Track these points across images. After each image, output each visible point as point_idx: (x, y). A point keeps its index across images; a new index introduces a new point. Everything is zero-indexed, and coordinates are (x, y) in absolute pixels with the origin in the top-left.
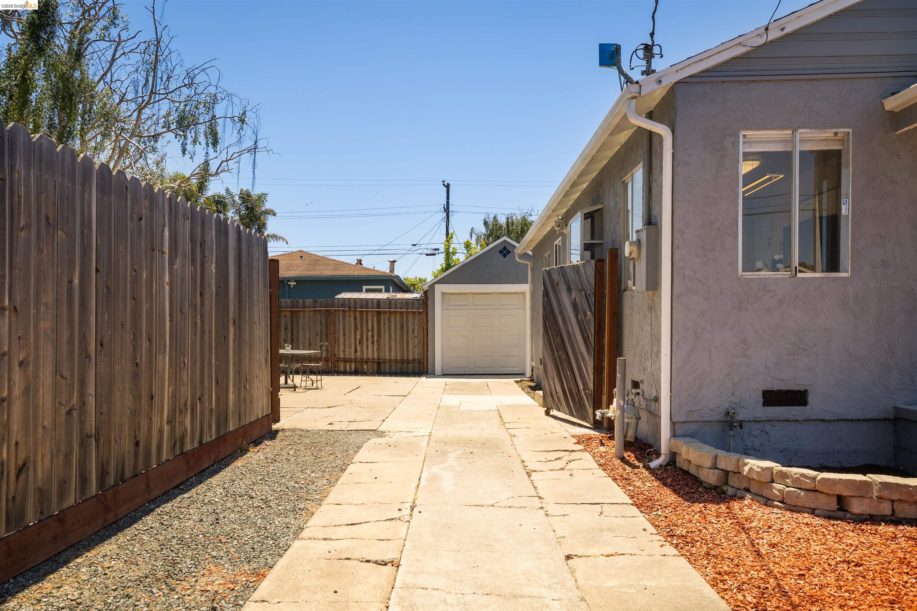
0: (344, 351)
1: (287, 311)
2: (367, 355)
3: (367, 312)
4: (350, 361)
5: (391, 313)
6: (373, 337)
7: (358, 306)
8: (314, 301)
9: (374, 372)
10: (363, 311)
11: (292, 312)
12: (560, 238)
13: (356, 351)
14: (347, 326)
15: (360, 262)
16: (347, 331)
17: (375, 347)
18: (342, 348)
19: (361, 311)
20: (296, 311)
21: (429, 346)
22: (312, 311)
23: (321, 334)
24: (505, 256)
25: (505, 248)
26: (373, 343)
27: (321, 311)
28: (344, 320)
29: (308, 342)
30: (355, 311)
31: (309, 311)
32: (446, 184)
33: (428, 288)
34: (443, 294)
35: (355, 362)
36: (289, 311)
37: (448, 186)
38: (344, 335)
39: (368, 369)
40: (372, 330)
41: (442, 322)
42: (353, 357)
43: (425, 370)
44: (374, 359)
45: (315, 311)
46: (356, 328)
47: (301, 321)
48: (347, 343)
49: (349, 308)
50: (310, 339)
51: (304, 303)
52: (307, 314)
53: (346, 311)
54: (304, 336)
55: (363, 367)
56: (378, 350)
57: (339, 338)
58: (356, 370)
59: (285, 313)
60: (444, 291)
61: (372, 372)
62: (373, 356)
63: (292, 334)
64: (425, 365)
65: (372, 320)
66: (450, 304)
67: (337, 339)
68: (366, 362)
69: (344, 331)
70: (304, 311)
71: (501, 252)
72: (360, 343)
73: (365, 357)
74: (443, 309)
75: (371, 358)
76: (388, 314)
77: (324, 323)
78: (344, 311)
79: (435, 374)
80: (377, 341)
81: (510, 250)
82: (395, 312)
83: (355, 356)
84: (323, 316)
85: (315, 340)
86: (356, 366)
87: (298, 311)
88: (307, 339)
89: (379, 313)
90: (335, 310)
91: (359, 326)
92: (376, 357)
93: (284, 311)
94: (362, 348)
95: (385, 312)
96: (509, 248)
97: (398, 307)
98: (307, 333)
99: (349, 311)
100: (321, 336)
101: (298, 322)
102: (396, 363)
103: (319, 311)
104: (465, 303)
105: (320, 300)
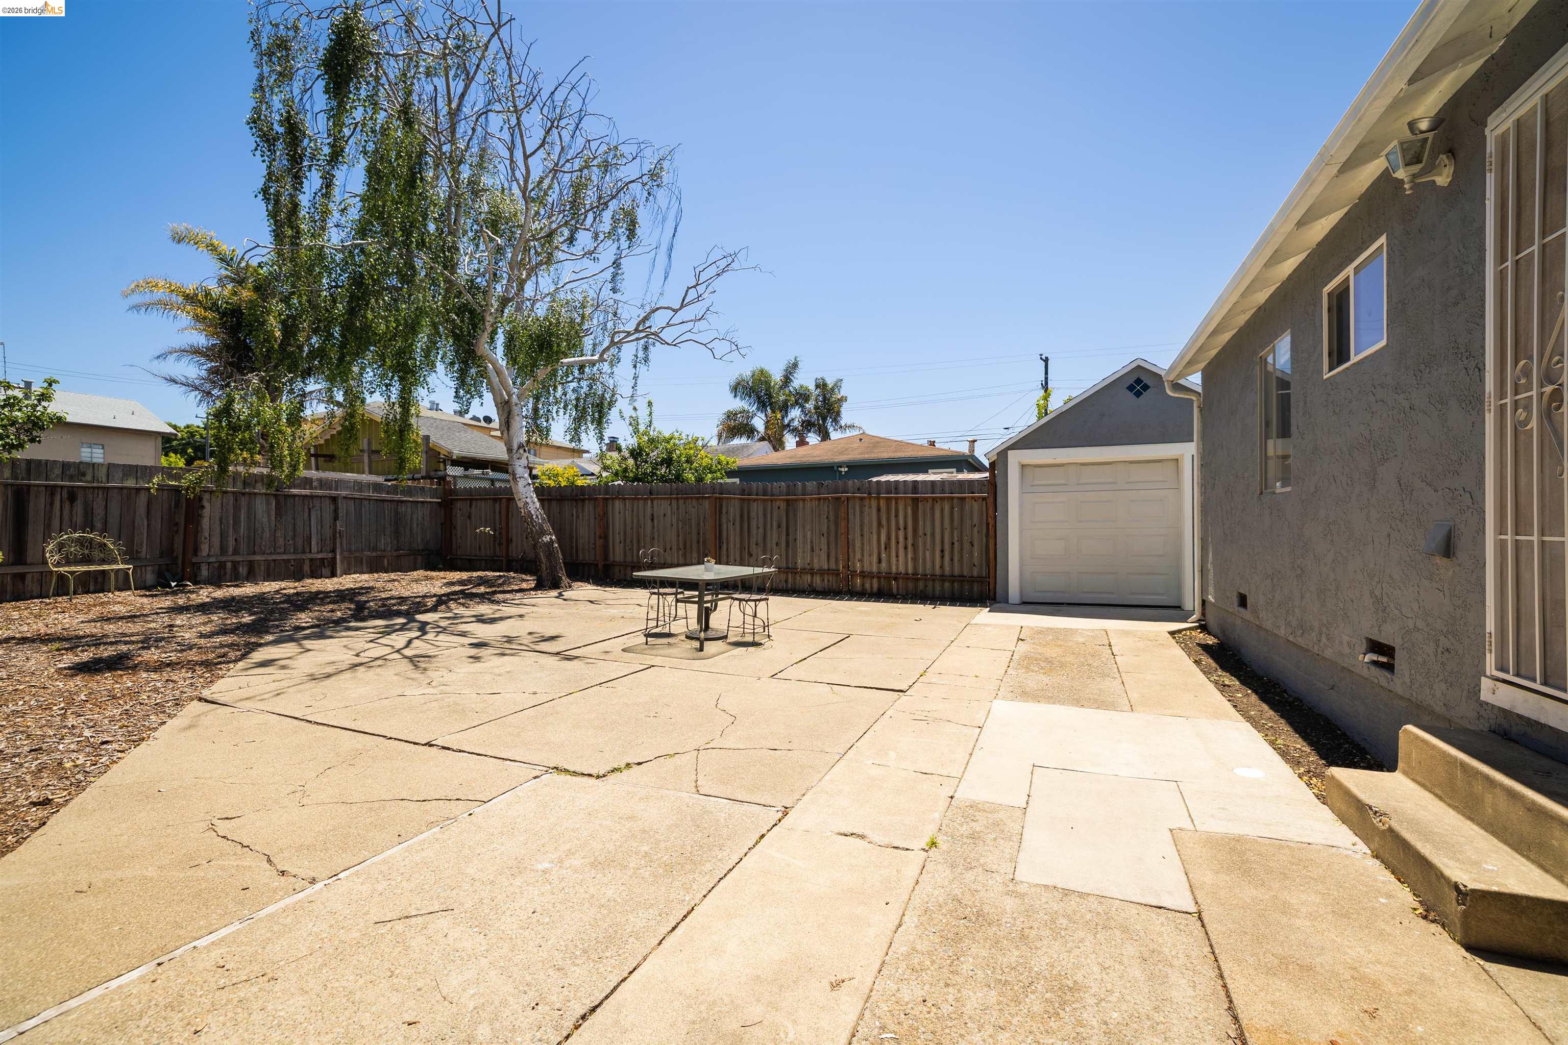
0: (861, 561)
1: (781, 500)
2: (897, 568)
3: (897, 499)
4: (871, 575)
5: (934, 499)
6: (906, 539)
7: (883, 490)
8: (818, 484)
9: (907, 594)
10: (891, 498)
11: (787, 500)
12: (1383, 240)
13: (880, 561)
14: (866, 521)
15: (932, 444)
16: (866, 529)
17: (910, 556)
18: (858, 556)
19: (887, 498)
20: (792, 500)
21: (998, 555)
22: (815, 499)
23: (828, 534)
24: (1138, 394)
25: (1138, 381)
26: (906, 548)
27: (828, 498)
28: (862, 512)
29: (809, 547)
30: (878, 498)
31: (811, 500)
32: (1044, 357)
33: (996, 458)
34: (1023, 467)
35: (879, 578)
36: (784, 500)
37: (1046, 361)
38: (862, 535)
39: (898, 589)
40: (905, 528)
41: (1021, 515)
42: (875, 569)
43: (991, 594)
44: (907, 574)
45: (819, 499)
46: (880, 524)
47: (800, 514)
48: (866, 547)
49: (870, 493)
50: (811, 542)
51: (804, 487)
52: (808, 504)
53: (864, 498)
54: (805, 536)
55: (890, 584)
56: (915, 559)
57: (854, 540)
58: (879, 589)
59: (778, 503)
60: (1025, 462)
61: (904, 594)
62: (907, 569)
63: (788, 534)
64: (992, 586)
65: (904, 512)
66: (1035, 483)
67: (851, 542)
68: (896, 579)
69: (862, 530)
70: (804, 500)
71: (1131, 388)
72: (886, 548)
73: (894, 570)
74: (1022, 492)
75: (903, 572)
76: (930, 501)
77: (832, 518)
78: (862, 499)
79: (1007, 602)
80: (913, 545)
81: (1149, 384)
82: (942, 499)
83: (879, 568)
84: (831, 506)
85: (820, 542)
86: (879, 582)
87: (796, 500)
88: (809, 541)
89: (915, 501)
90: (848, 498)
91: (884, 522)
92: (910, 571)
93: (776, 500)
94: (889, 556)
95: (926, 499)
96: (1146, 380)
97: (947, 490)
98: (809, 533)
99: (870, 498)
100: (828, 537)
101: (795, 516)
102: (944, 581)
103: (825, 499)
104: (1062, 482)
105: (826, 483)
